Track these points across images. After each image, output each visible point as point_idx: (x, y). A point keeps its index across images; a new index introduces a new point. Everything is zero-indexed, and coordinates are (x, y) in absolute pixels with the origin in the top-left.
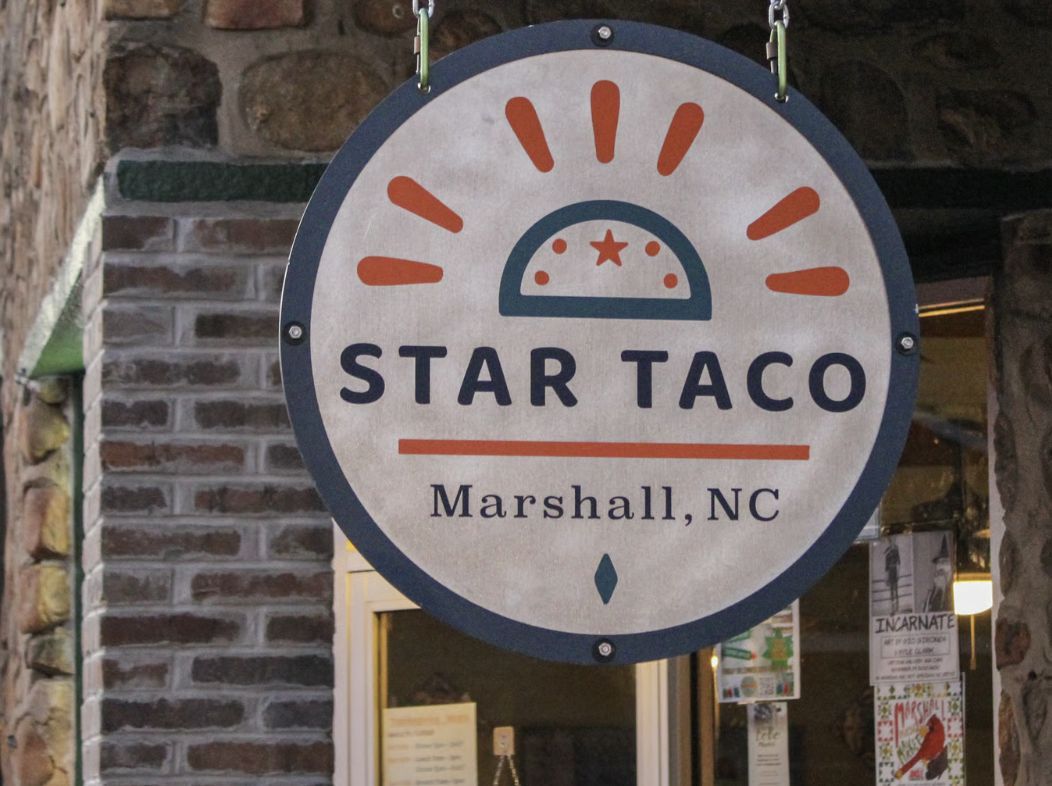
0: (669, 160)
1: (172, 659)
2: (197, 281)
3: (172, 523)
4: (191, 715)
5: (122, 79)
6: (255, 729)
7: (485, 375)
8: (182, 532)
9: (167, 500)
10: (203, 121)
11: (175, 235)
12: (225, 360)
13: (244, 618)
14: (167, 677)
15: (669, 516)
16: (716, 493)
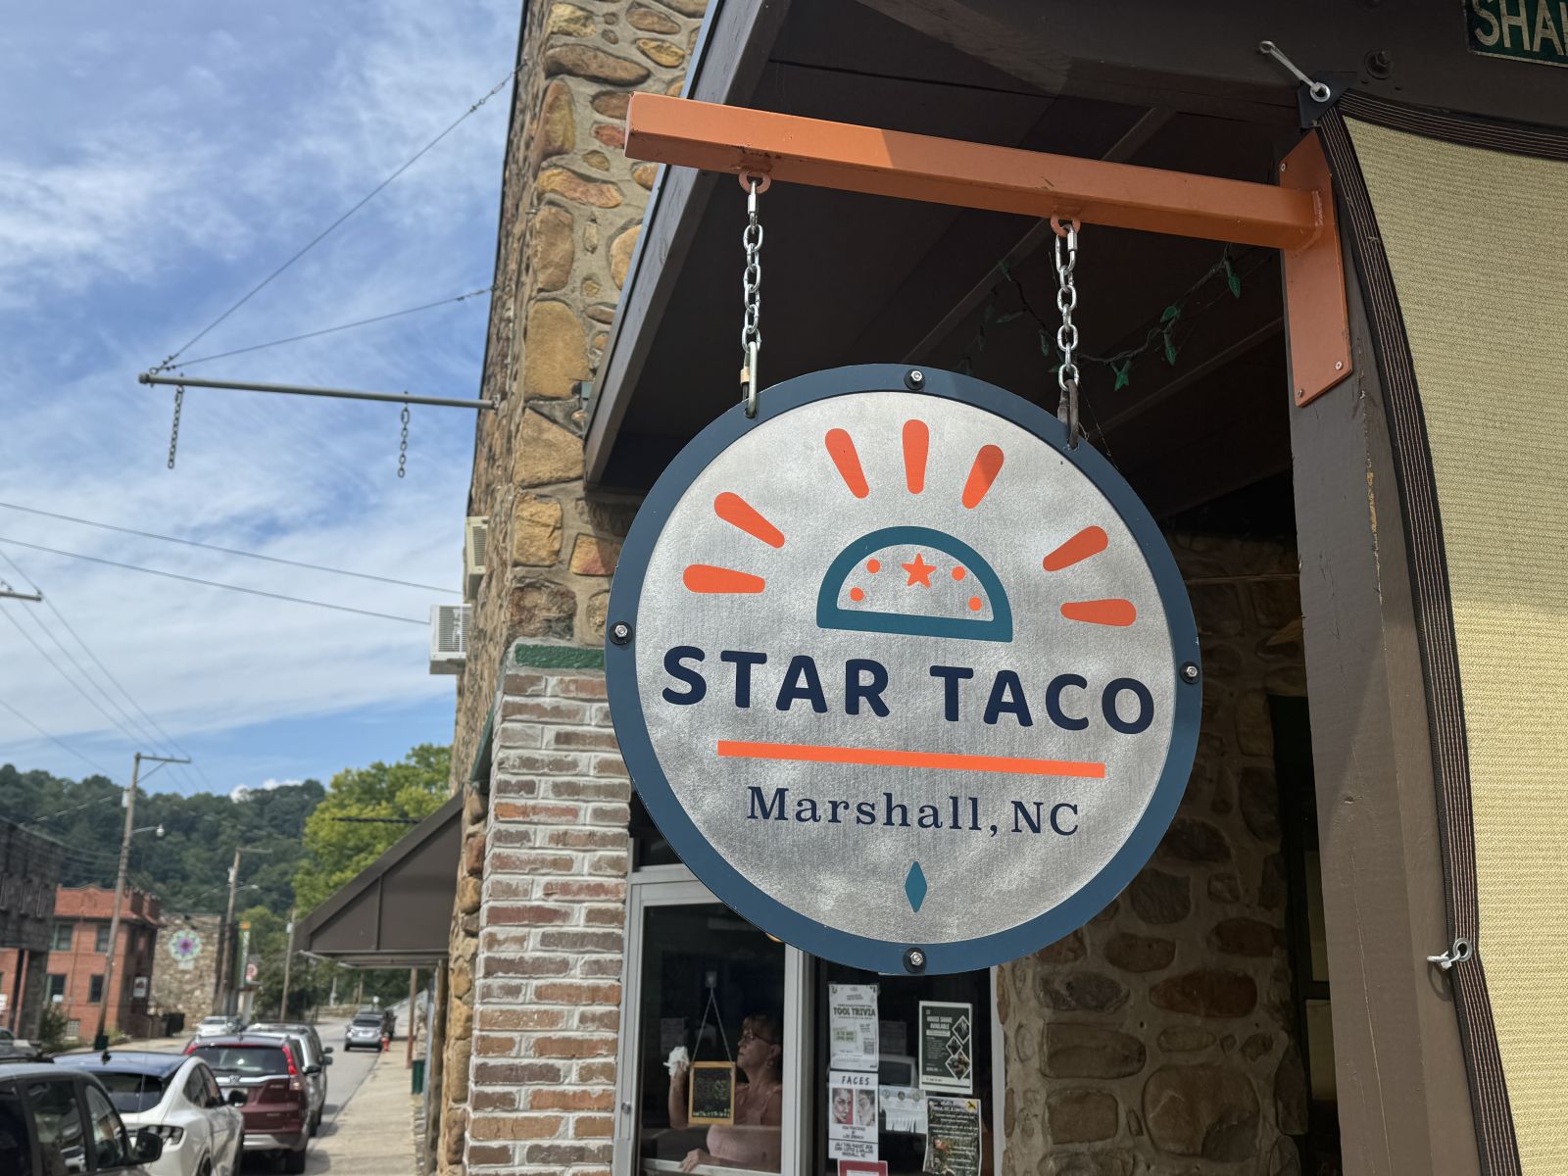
0: (973, 495)
1: (529, 933)
2: (556, 711)
3: (534, 852)
4: (537, 967)
5: (521, 599)
6: (574, 977)
7: (802, 682)
8: (540, 857)
9: (532, 837)
10: (565, 624)
11: (546, 687)
12: (569, 759)
13: (573, 910)
14: (525, 944)
15: (975, 827)
16: (1019, 805)
